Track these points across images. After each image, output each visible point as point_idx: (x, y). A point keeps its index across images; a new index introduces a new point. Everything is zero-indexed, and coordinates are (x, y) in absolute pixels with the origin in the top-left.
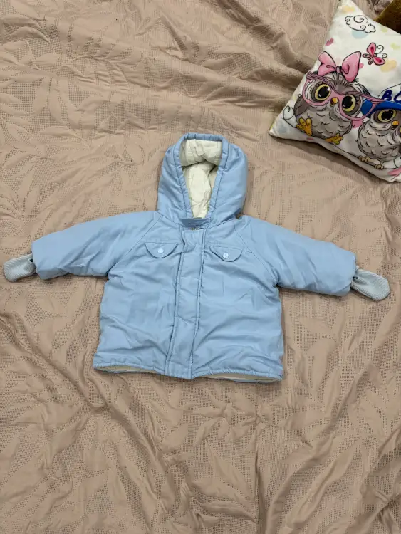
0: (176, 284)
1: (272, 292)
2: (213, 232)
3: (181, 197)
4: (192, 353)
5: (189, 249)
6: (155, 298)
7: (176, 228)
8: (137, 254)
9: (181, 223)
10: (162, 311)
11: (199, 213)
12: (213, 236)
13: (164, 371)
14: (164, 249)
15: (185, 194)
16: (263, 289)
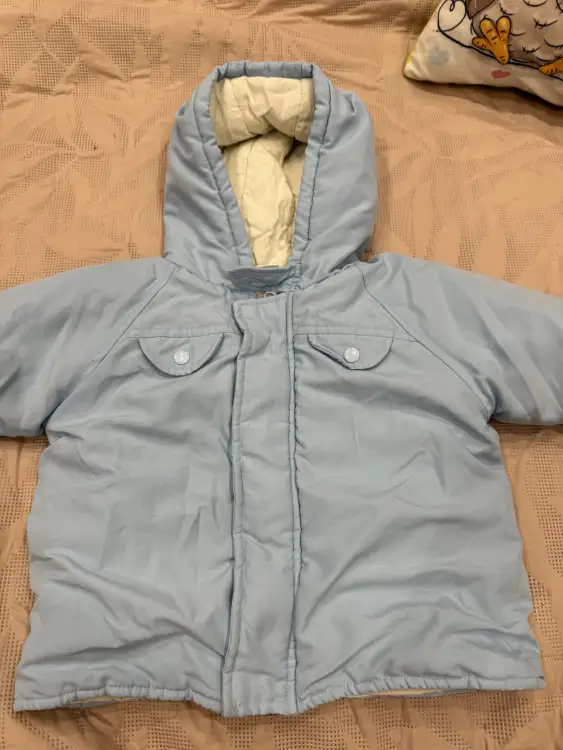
0: (230, 442)
1: (486, 441)
2: (311, 299)
3: (221, 220)
4: (292, 638)
5: (254, 347)
6: (176, 486)
7: (216, 297)
8: (120, 371)
9: (229, 283)
10: (197, 521)
11: (269, 256)
12: (312, 307)
13: (221, 702)
14: (192, 352)
15: (231, 212)
16: (460, 434)
